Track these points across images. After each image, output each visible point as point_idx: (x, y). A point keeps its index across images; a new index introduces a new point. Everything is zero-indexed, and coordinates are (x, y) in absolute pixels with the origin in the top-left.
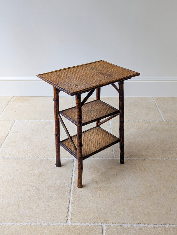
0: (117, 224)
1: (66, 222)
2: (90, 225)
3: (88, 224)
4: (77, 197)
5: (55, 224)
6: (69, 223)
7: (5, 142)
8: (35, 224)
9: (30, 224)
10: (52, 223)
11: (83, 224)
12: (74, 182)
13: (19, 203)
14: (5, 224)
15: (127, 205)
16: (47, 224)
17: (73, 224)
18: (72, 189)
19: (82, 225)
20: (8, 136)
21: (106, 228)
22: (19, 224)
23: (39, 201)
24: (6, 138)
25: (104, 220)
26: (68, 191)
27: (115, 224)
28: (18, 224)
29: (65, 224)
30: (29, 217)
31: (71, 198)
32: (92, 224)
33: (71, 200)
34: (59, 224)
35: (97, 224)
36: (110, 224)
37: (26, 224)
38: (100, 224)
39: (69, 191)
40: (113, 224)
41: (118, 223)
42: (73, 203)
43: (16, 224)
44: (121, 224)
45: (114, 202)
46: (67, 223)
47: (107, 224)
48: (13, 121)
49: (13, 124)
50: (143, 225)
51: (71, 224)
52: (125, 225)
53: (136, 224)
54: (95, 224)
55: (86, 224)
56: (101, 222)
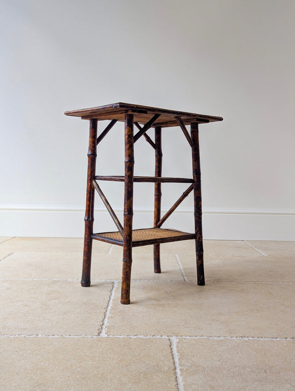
0: (199, 337)
1: (97, 334)
2: (144, 337)
3: (142, 336)
4: (120, 312)
5: (75, 337)
6: (104, 334)
8: (34, 336)
10: (70, 335)
11: (131, 336)
17: (111, 336)
19: (130, 338)
21: (178, 341)
26: (102, 306)
27: (194, 337)
29: (95, 337)
31: (108, 313)
32: (148, 337)
33: (108, 315)
34: (84, 336)
35: (159, 337)
36: (184, 337)
37: (17, 336)
38: (166, 337)
40: (190, 336)
41: (202, 336)
42: (112, 317)
46: (99, 335)
47: (179, 337)
48: (10, 252)
49: (9, 255)
50: (250, 338)
51: (107, 336)
52: (214, 338)
53: (237, 337)
54: (155, 337)
55: (138, 337)
56: (168, 334)
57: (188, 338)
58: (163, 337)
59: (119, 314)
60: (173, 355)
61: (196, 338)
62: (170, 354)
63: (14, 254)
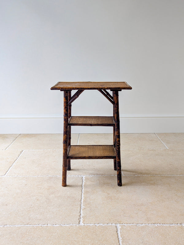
0: (131, 224)
1: (78, 223)
2: (103, 225)
4: (88, 204)
5: (68, 225)
6: (82, 224)
7: (13, 165)
8: (46, 225)
9: (41, 225)
10: (64, 224)
11: (96, 225)
12: (84, 193)
13: (29, 210)
14: (15, 226)
15: (140, 210)
16: (58, 225)
17: (86, 225)
18: (83, 198)
20: (16, 161)
21: (120, 227)
22: (30, 226)
23: (49, 208)
24: (15, 162)
25: (118, 222)
26: (78, 199)
27: (129, 224)
28: (28, 225)
29: (78, 225)
30: (40, 220)
31: (82, 205)
32: (105, 225)
33: (83, 207)
34: (71, 225)
35: (111, 225)
36: (124, 225)
37: (37, 225)
38: (114, 225)
39: (80, 200)
40: (127, 224)
41: (133, 223)
42: (85, 209)
43: (26, 225)
44: (136, 225)
45: (127, 207)
46: (79, 224)
47: (121, 225)
48: (21, 150)
49: (21, 152)
50: (159, 225)
51: (83, 224)
52: (139, 225)
53: (151, 224)
54: (108, 225)
55: (100, 225)
56: (115, 223)
57: (126, 225)
58: (112, 225)
59: (88, 206)
60: (118, 239)
61: (130, 225)
62: (117, 239)
63: (23, 151)
